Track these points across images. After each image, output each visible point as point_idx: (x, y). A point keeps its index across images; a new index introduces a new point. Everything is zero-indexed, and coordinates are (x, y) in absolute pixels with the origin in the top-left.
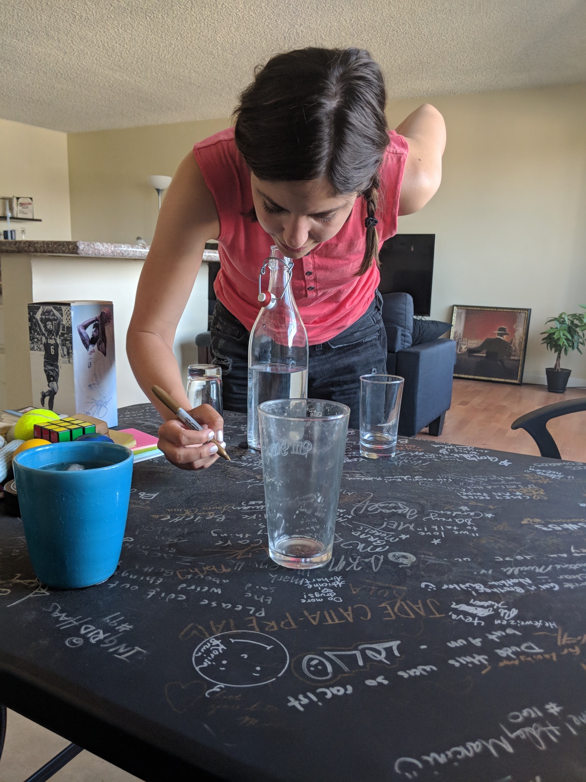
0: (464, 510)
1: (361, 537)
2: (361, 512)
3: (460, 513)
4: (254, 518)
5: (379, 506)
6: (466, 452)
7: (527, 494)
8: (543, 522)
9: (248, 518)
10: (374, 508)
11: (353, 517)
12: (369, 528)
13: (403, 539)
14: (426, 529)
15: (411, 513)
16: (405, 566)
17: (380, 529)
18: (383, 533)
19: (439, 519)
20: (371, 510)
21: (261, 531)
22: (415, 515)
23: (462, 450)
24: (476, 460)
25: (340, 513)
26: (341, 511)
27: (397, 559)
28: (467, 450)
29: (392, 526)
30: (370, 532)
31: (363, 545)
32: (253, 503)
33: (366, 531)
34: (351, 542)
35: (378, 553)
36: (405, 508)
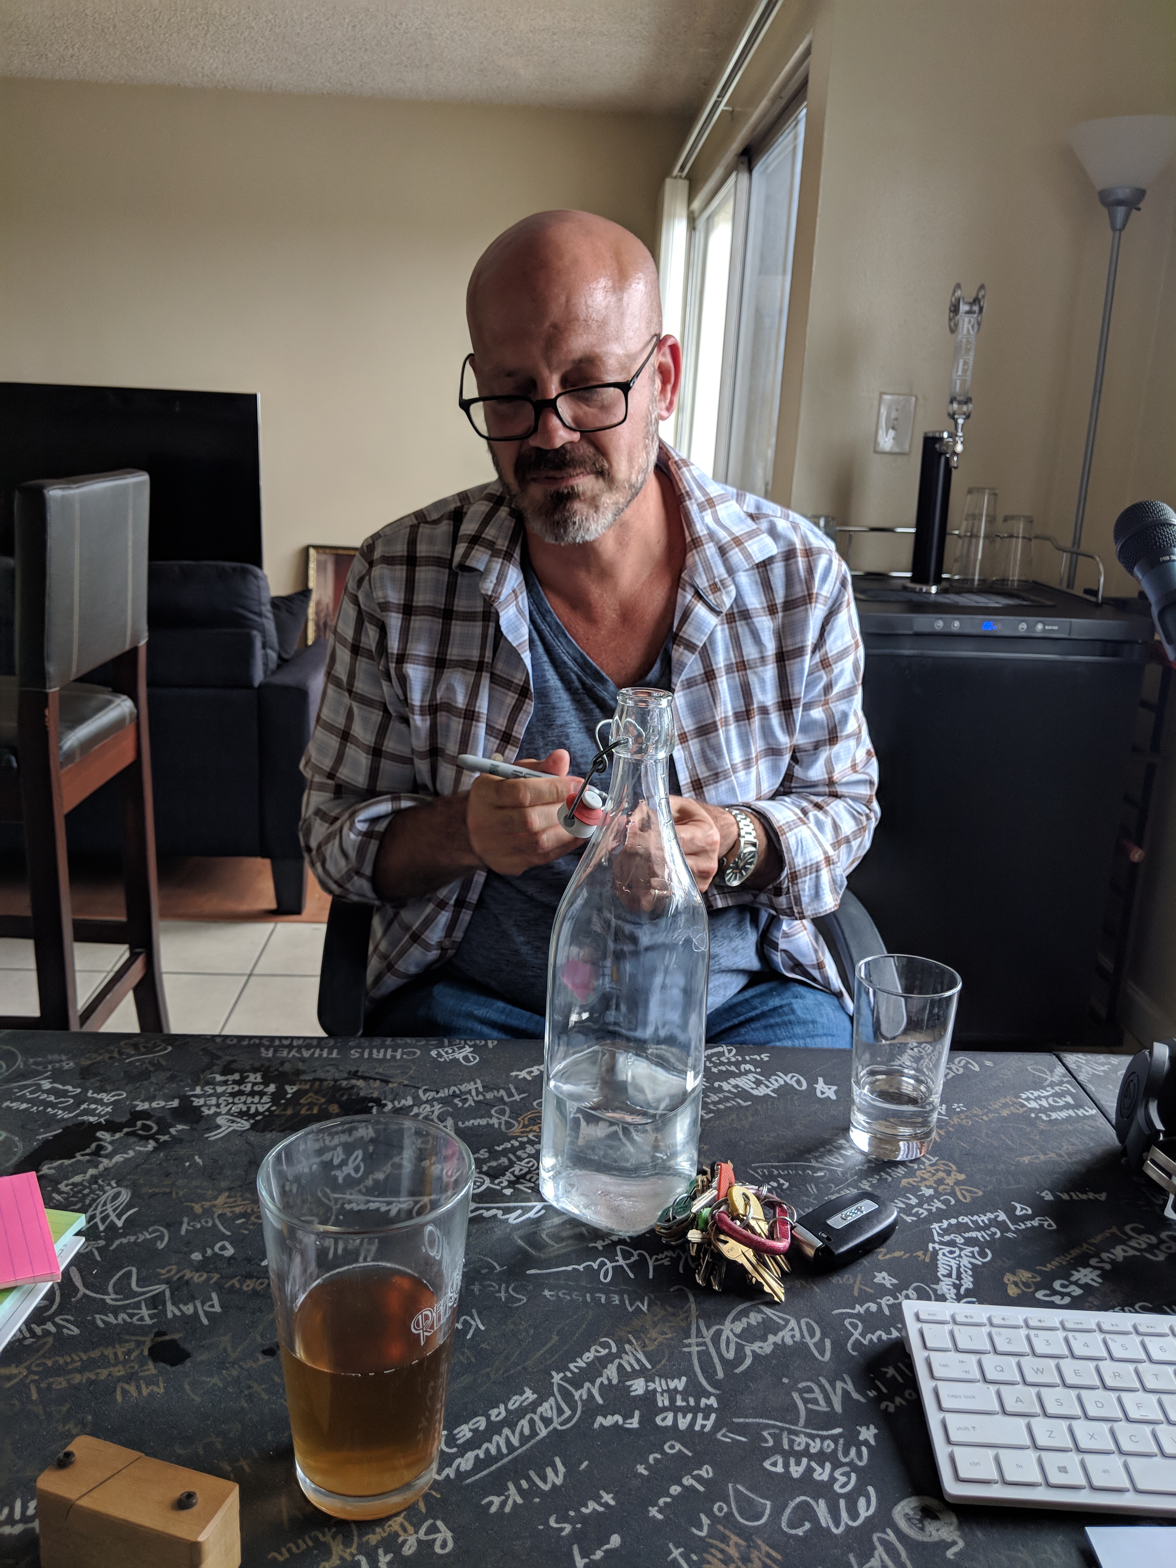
0: (889, 1286)
1: (796, 1475)
2: (720, 1375)
3: (892, 1301)
4: (519, 1501)
5: (735, 1335)
6: (733, 1068)
7: (941, 1188)
8: (1039, 1279)
9: (503, 1504)
10: (733, 1347)
11: (718, 1397)
12: (782, 1429)
13: (872, 1442)
14: (885, 1390)
15: (812, 1335)
16: (955, 1549)
17: (806, 1426)
18: (823, 1438)
19: (875, 1338)
20: (730, 1355)
21: (575, 1548)
22: (822, 1340)
23: (722, 1063)
24: (768, 1091)
25: (685, 1394)
26: (680, 1384)
27: (922, 1529)
28: (730, 1063)
29: (815, 1401)
30: (797, 1448)
31: (822, 1502)
32: (464, 1432)
33: (786, 1447)
34: (792, 1504)
35: (871, 1524)
36: (787, 1322)
